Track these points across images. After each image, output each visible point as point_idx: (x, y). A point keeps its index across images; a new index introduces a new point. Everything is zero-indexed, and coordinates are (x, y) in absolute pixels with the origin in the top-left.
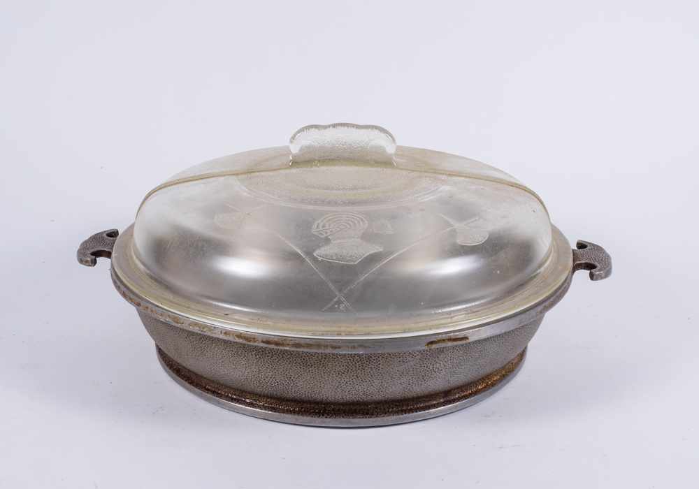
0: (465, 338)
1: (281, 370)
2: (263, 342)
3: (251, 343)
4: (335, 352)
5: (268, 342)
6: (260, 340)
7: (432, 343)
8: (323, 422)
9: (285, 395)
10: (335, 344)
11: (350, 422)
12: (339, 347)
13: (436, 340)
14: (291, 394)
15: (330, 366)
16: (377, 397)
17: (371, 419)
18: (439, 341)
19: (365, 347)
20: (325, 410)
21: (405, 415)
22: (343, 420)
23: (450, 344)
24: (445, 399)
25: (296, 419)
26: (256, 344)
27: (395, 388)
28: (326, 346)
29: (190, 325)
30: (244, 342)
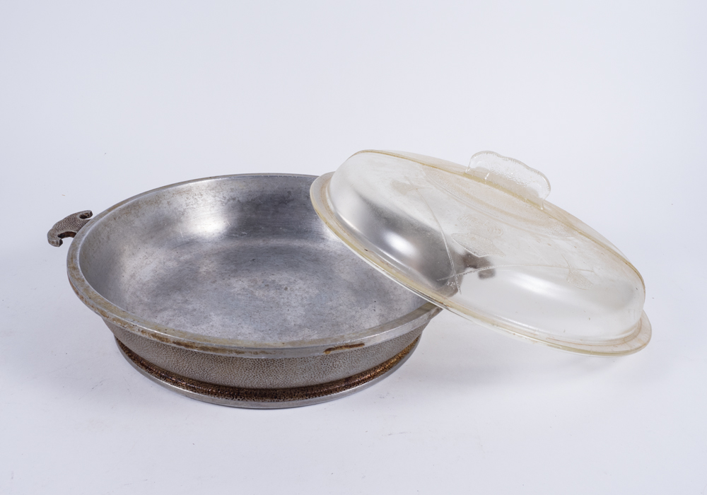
0: (362, 344)
1: (196, 363)
2: (174, 343)
3: (164, 343)
4: (240, 356)
5: (179, 343)
6: (172, 341)
7: (330, 350)
8: (236, 404)
9: (202, 380)
10: (239, 349)
11: (259, 405)
12: (243, 353)
13: (333, 347)
14: (207, 380)
15: (238, 363)
16: (282, 386)
17: (278, 403)
18: (337, 348)
19: (267, 353)
20: (238, 393)
21: (309, 400)
22: (253, 402)
23: (347, 350)
24: (346, 383)
25: (213, 400)
26: (168, 344)
27: (300, 380)
28: (231, 351)
29: (114, 320)
30: (158, 341)
